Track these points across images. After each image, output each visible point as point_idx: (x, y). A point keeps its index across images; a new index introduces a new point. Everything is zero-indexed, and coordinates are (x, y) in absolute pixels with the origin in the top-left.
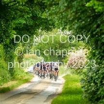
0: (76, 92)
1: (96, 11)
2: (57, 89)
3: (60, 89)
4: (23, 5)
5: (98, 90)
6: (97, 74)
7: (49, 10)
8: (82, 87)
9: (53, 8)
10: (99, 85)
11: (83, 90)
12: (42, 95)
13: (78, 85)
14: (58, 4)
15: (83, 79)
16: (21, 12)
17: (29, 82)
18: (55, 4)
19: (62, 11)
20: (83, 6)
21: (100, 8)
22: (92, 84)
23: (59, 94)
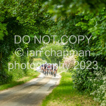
0: (69, 84)
1: (83, 29)
2: (56, 82)
3: (58, 82)
4: (32, 25)
5: (84, 82)
6: (83, 72)
7: (51, 28)
8: (73, 81)
9: (53, 27)
10: (84, 79)
11: (74, 83)
12: (46, 86)
13: (70, 79)
14: (57, 25)
15: (73, 76)
16: (31, 30)
17: (37, 77)
18: (54, 25)
19: (59, 29)
20: (74, 26)
21: (85, 27)
22: (80, 79)
23: (57, 86)
